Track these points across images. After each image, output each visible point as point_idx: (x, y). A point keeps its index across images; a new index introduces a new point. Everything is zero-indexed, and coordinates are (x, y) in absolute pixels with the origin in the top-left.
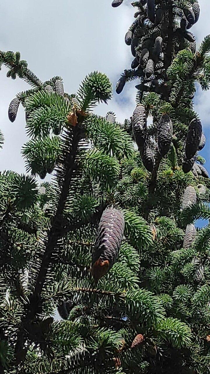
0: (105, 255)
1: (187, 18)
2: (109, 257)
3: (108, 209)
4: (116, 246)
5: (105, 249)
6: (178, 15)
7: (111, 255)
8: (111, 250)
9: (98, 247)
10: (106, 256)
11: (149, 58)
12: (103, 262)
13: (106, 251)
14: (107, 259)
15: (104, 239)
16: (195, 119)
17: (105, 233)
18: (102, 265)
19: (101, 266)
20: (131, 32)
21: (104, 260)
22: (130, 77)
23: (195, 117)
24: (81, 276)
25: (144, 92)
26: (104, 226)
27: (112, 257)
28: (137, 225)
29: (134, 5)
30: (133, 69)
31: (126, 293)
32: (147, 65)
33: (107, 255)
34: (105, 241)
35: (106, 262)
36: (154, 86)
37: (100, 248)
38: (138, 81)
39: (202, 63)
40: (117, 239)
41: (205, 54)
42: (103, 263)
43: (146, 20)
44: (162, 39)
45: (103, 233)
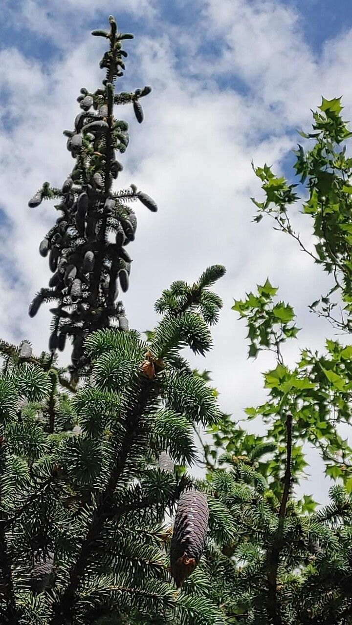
0: (191, 551)
1: (125, 232)
2: (195, 554)
3: (188, 491)
4: (202, 539)
5: (190, 543)
6: (113, 227)
7: (198, 552)
8: (197, 546)
9: (180, 540)
10: (191, 553)
11: (77, 277)
12: (188, 560)
13: (191, 545)
14: (193, 557)
15: (188, 529)
16: (185, 368)
17: (189, 522)
18: (187, 564)
19: (185, 564)
20: (47, 241)
21: (190, 558)
22: (46, 297)
23: (184, 365)
24: (134, 572)
25: (61, 318)
26: (186, 512)
27: (198, 554)
28: (216, 512)
29: (57, 208)
30: (51, 289)
31: (176, 597)
32: (73, 286)
33: (193, 552)
34: (189, 532)
35: (192, 561)
36: (79, 313)
37: (184, 541)
38: (54, 303)
39: (200, 298)
40: (204, 532)
41: (204, 288)
42: (188, 562)
43: (71, 228)
44: (93, 255)
45: (186, 521)
